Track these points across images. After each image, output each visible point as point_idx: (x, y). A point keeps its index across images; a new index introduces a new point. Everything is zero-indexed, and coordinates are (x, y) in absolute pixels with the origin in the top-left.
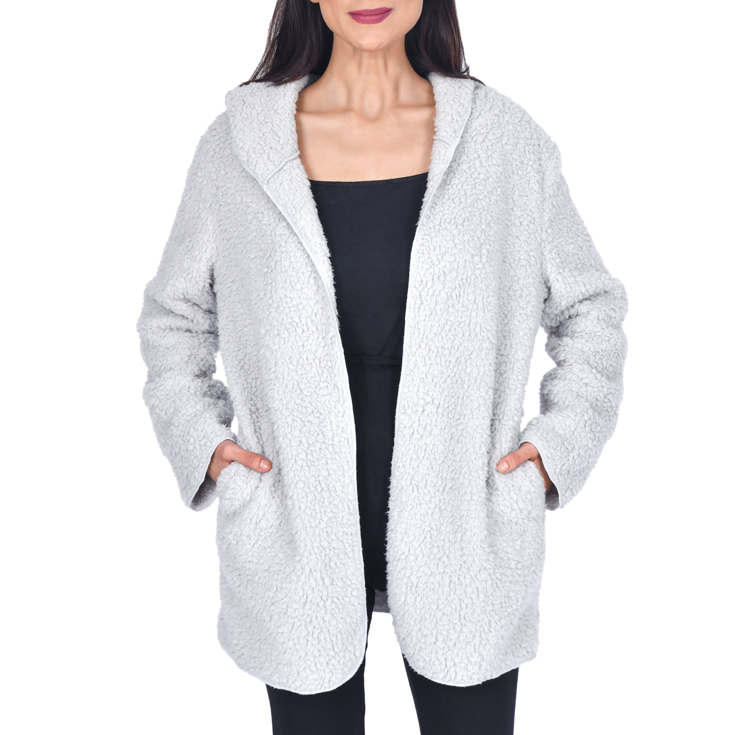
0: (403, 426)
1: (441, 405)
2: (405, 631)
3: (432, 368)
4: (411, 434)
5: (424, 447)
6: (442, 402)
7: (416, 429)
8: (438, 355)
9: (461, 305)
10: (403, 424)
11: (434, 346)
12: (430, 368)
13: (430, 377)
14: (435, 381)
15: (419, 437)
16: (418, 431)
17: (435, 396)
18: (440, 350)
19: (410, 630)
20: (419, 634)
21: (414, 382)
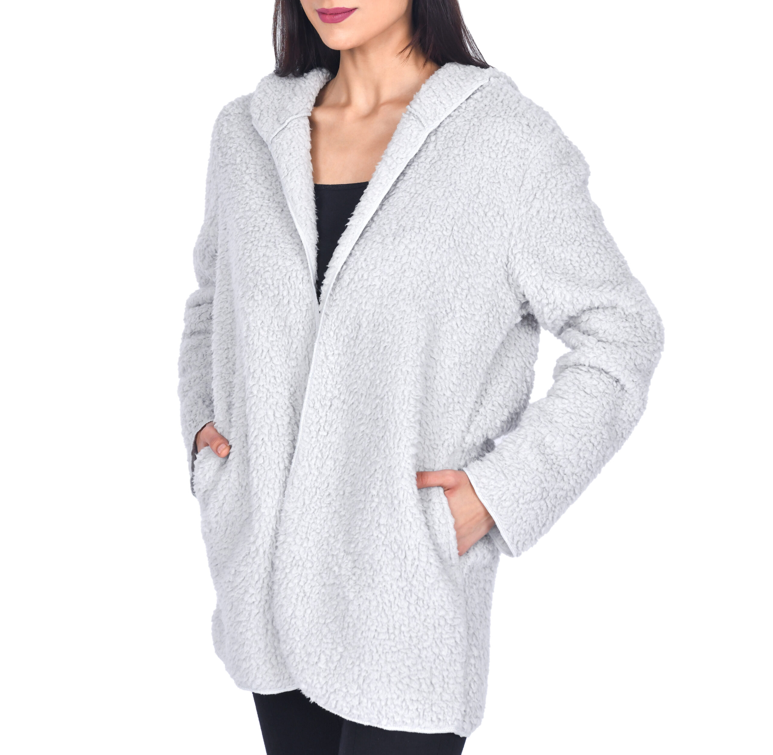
0: (310, 422)
2: (288, 648)
3: (341, 359)
4: (317, 430)
5: (329, 446)
7: (322, 425)
12: (338, 358)
13: (339, 367)
15: (325, 434)
16: (324, 427)
19: (294, 646)
20: (303, 652)
21: (323, 373)
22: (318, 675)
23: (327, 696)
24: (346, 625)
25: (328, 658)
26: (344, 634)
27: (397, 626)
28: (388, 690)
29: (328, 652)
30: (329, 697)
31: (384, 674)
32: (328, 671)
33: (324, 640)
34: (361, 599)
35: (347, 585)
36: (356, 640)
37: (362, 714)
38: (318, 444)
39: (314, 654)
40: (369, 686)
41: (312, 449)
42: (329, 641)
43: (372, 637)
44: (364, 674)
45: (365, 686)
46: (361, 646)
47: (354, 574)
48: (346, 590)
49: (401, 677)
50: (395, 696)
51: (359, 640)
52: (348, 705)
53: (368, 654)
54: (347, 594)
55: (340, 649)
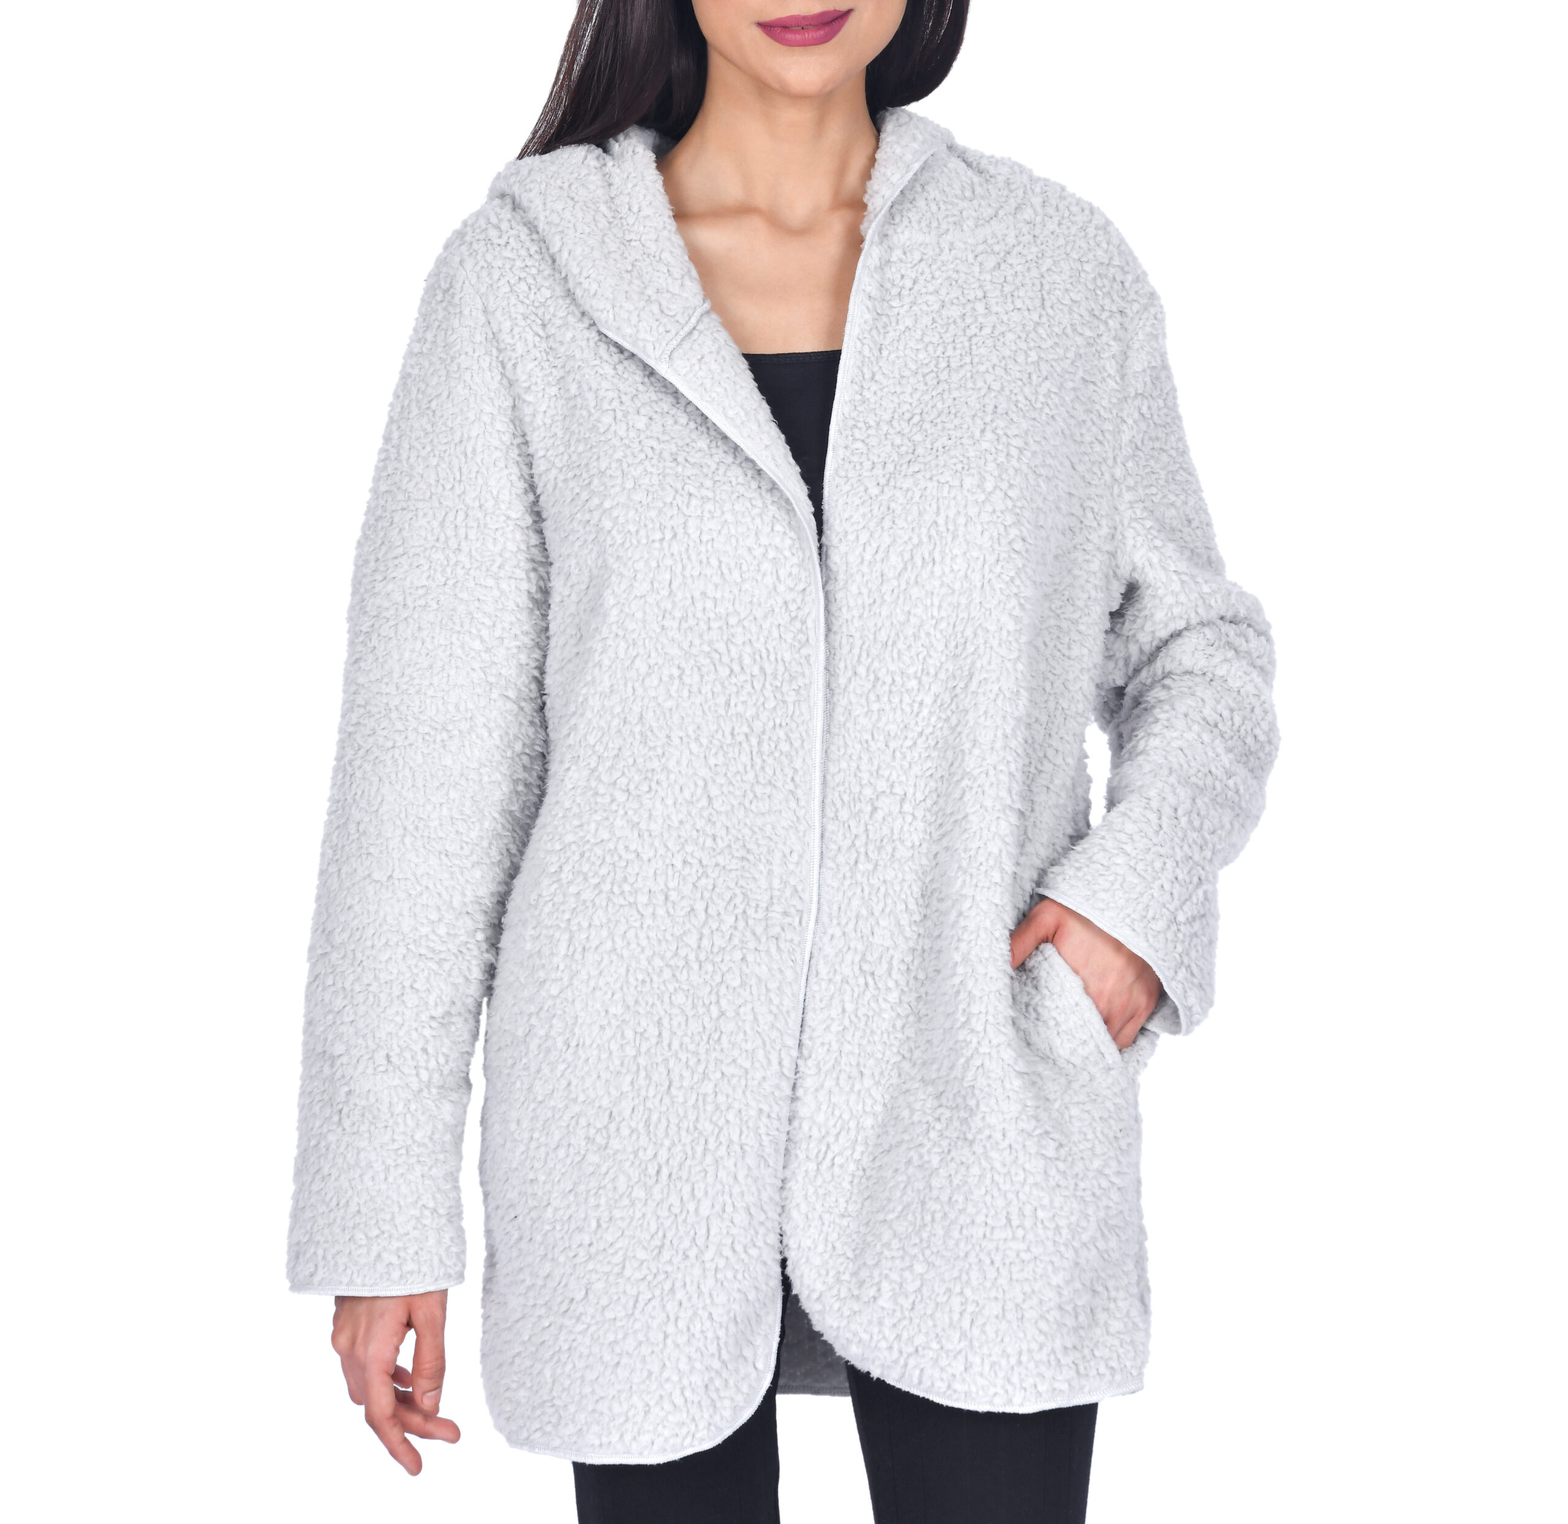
1: (909, 796)
3: (884, 719)
4: (852, 862)
5: (883, 889)
6: (911, 791)
7: (862, 850)
8: (894, 689)
9: (937, 583)
11: (884, 671)
12: (879, 719)
13: (882, 738)
14: (892, 745)
16: (866, 854)
17: (894, 777)
18: (898, 679)
19: (842, 1270)
20: (854, 1280)
21: (849, 751)
22: (880, 1323)
23: (902, 1362)
24: (928, 1218)
25: (897, 1287)
26: (925, 1235)
27: (1028, 1210)
28: (1021, 1335)
29: (894, 1276)
30: (906, 1365)
31: (1010, 1305)
32: (898, 1314)
33: (887, 1253)
34: (953, 1165)
35: (926, 1141)
36: (951, 1243)
37: (974, 1389)
38: (859, 891)
39: (868, 1281)
40: (984, 1332)
42: (896, 1254)
43: (981, 1235)
44: (971, 1308)
45: (976, 1332)
46: (962, 1254)
47: (939, 1119)
48: (924, 1150)
49: (1045, 1308)
50: (1034, 1346)
51: (957, 1244)
52: (944, 1376)
53: (975, 1268)
54: (926, 1158)
55: (919, 1268)
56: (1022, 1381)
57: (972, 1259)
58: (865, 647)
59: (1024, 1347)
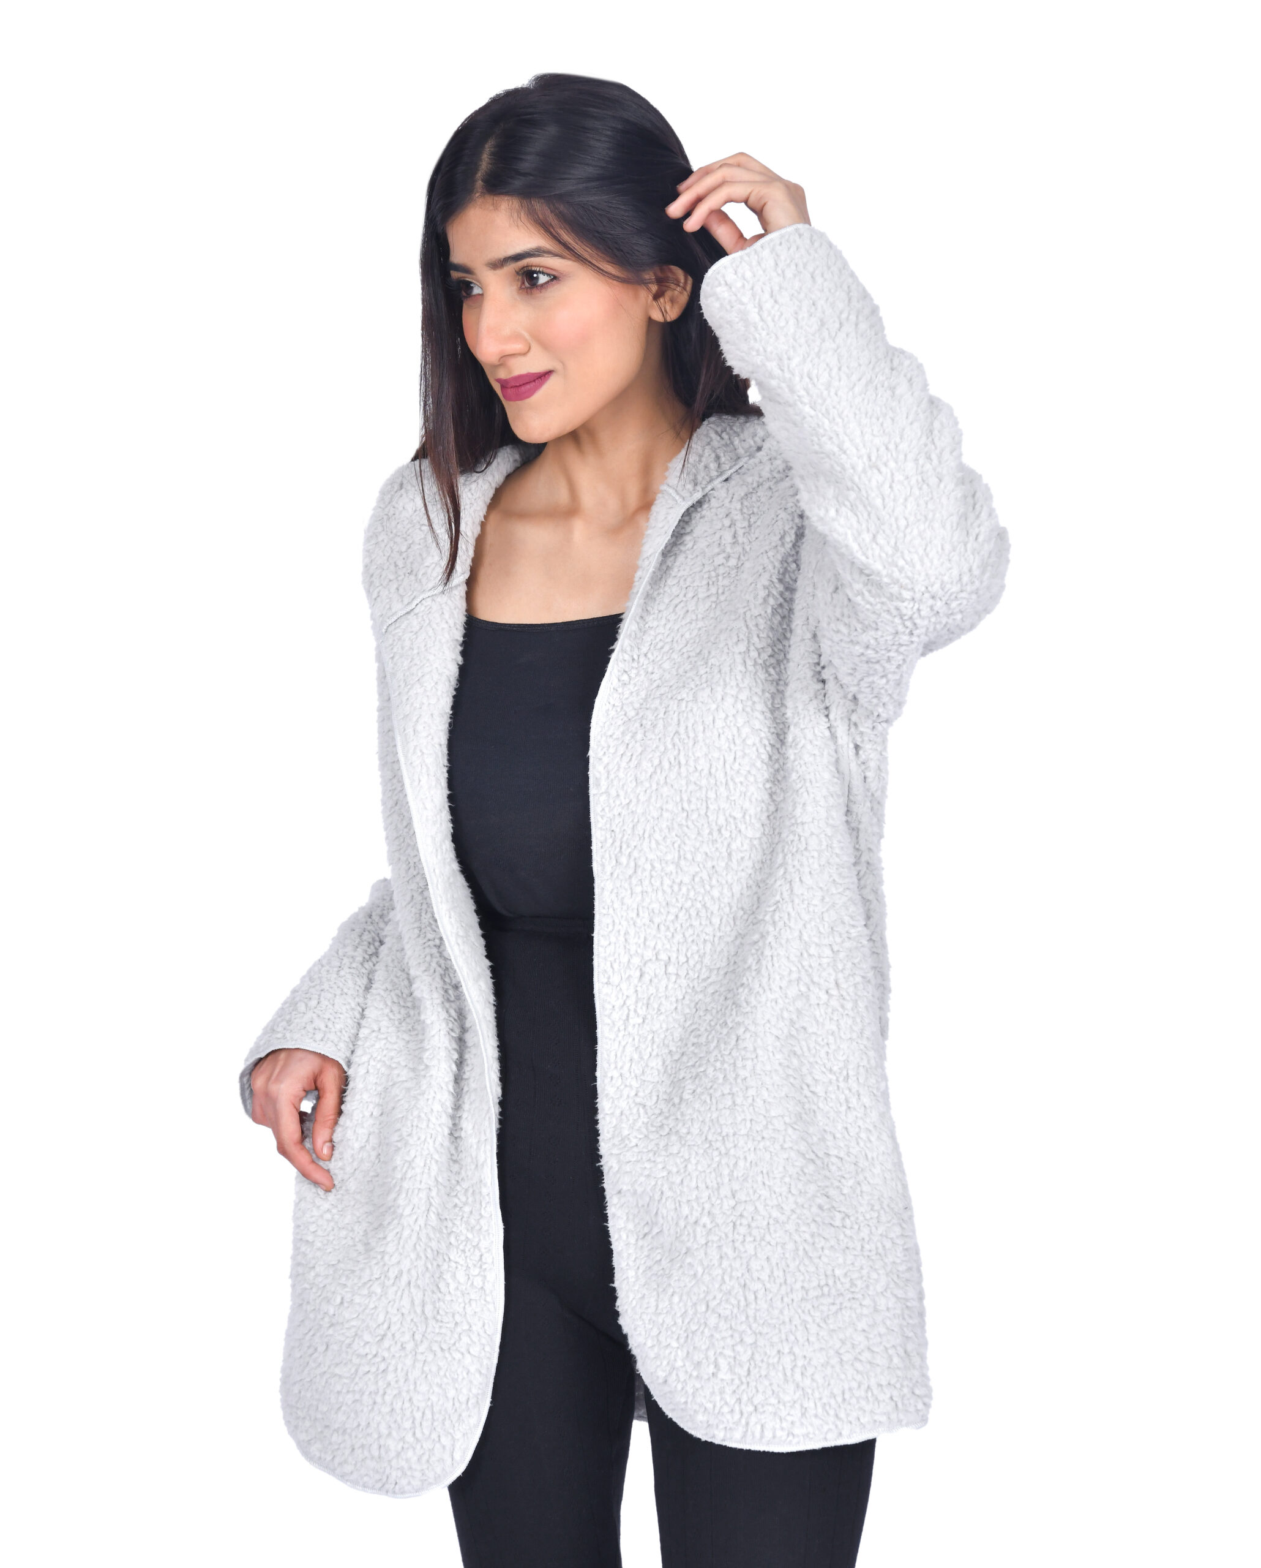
0: (609, 1007)
1: (673, 959)
2: (665, 1363)
3: (648, 900)
4: (624, 1017)
5: (650, 1037)
6: (674, 956)
7: (632, 1008)
8: (654, 873)
9: (683, 782)
10: (609, 1003)
11: (643, 860)
12: (643, 900)
13: (646, 915)
14: (657, 920)
15: (640, 1021)
16: (635, 1011)
17: (659, 946)
18: (657, 865)
19: (672, 1357)
20: (687, 1364)
21: (617, 927)
22: (722, 1392)
23: (743, 1421)
24: (751, 1297)
25: (732, 1360)
26: (751, 1313)
29: (728, 1352)
32: (737, 1382)
33: (717, 1336)
38: (631, 1039)
39: (704, 1361)
41: (621, 1049)
42: (724, 1334)
44: (800, 1363)
46: (787, 1320)
49: (857, 1351)
50: (854, 1385)
51: (781, 1312)
55: (749, 1340)
56: (848, 1415)
57: (796, 1321)
58: (625, 839)
59: (846, 1387)
